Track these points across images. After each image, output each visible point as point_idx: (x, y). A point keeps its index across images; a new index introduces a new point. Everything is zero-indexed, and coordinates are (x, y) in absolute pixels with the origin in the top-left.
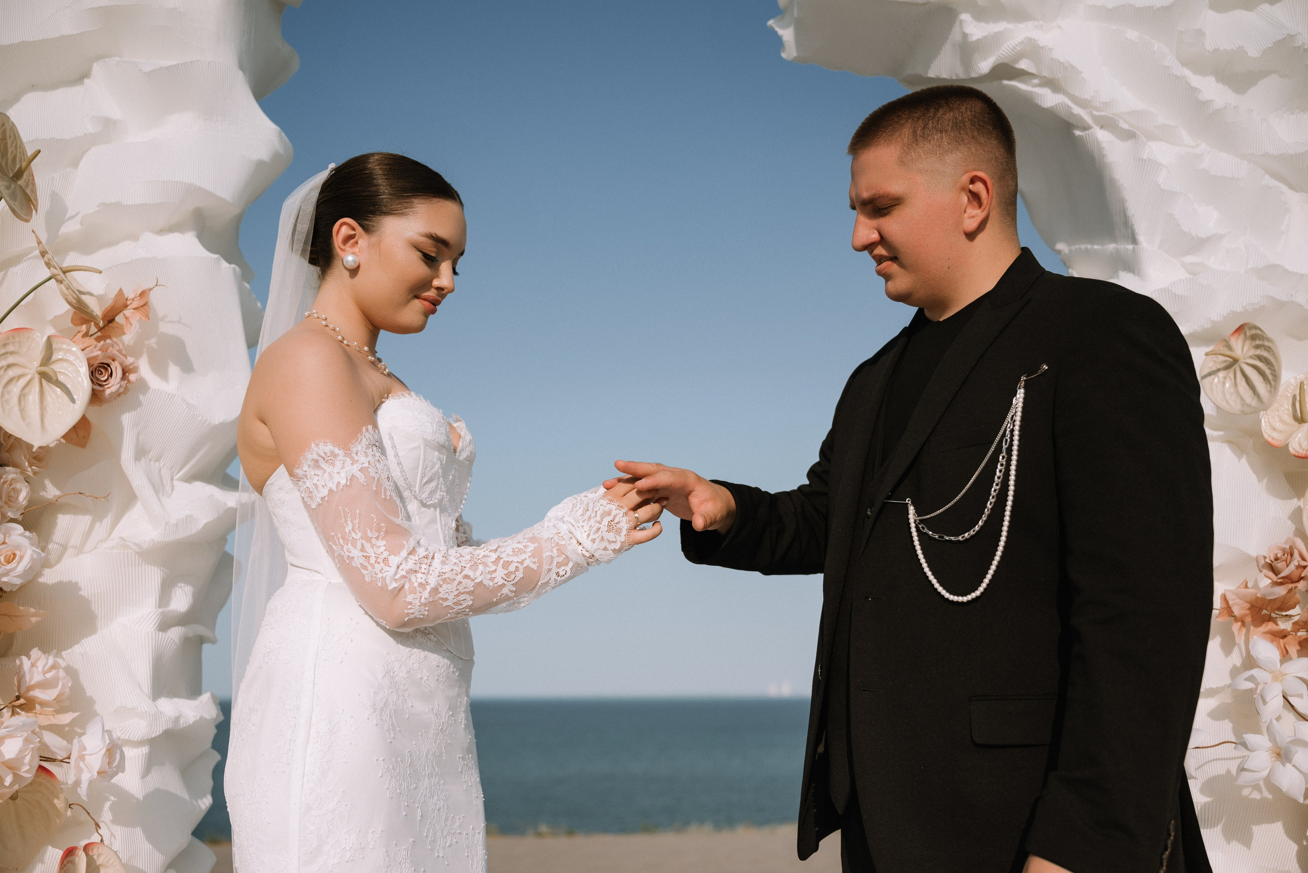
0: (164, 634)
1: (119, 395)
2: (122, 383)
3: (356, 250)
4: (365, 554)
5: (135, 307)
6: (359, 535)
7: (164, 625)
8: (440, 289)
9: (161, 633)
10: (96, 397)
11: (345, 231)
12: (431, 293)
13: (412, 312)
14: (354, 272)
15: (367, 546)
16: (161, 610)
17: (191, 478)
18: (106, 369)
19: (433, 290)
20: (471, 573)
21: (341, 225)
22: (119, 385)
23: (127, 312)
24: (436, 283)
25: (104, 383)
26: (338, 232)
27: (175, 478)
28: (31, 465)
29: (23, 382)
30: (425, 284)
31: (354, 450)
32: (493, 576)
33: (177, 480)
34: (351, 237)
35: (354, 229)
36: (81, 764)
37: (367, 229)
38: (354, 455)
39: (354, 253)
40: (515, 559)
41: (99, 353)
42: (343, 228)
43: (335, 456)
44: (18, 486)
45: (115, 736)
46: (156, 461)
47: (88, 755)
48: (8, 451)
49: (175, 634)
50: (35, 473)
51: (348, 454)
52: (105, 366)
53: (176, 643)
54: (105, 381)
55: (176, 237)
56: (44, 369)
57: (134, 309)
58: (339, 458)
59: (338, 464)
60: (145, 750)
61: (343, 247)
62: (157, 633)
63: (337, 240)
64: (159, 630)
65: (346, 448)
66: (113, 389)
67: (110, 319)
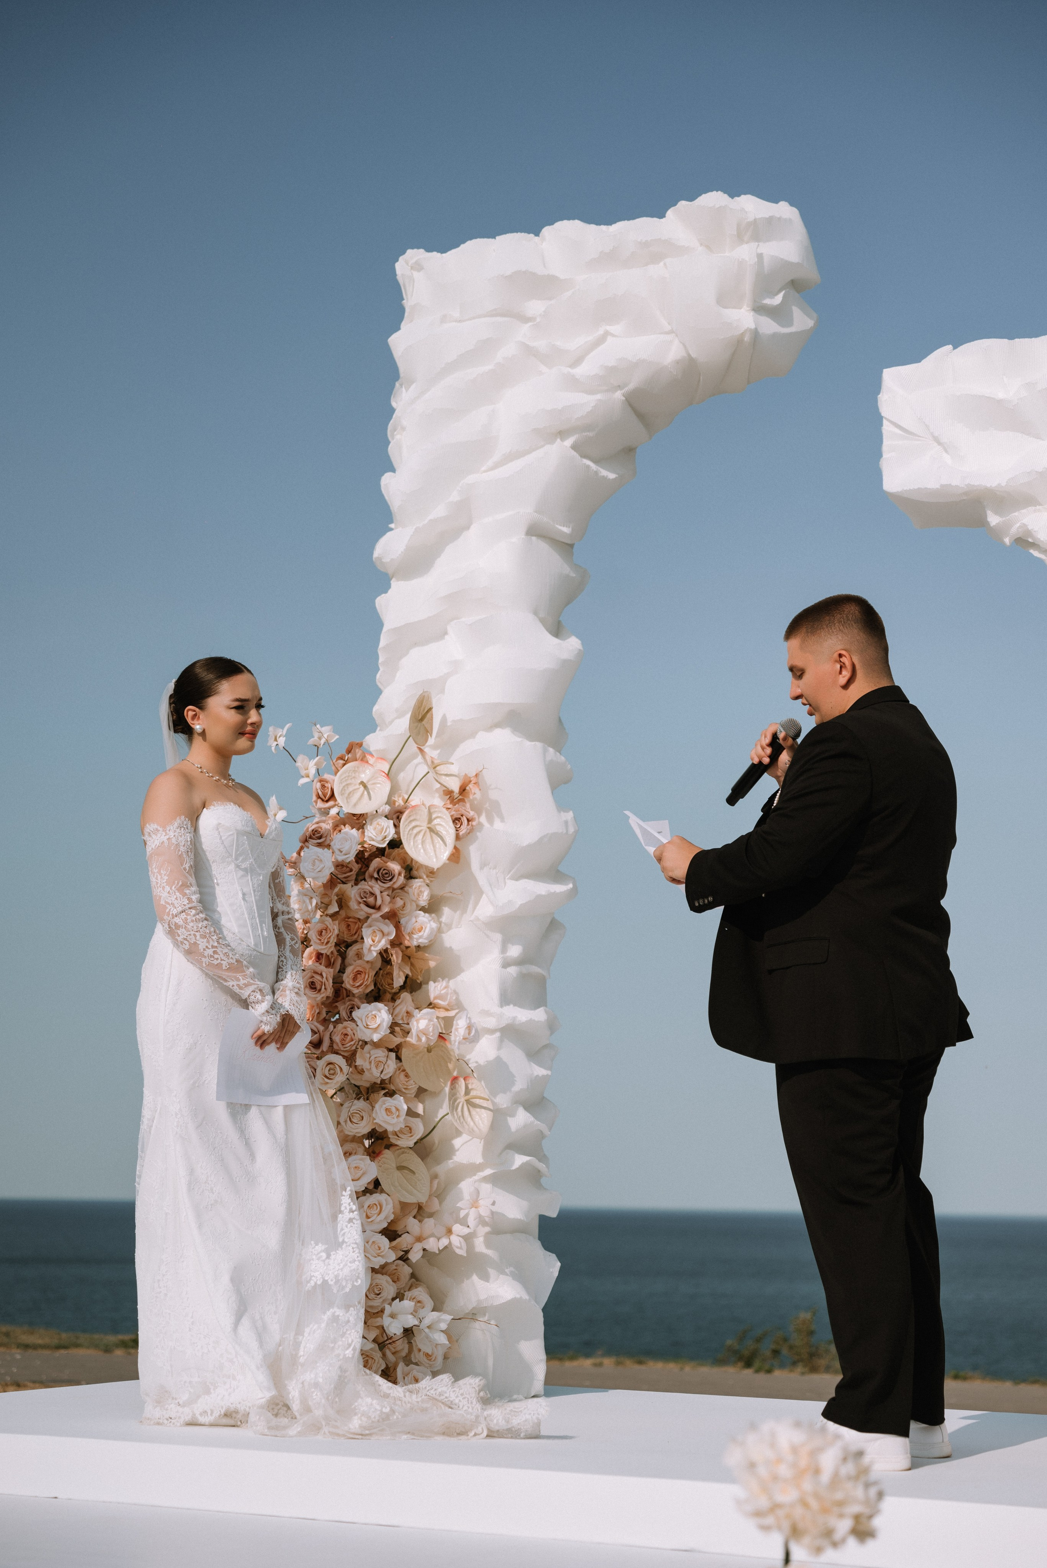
0: (505, 970)
1: (469, 833)
2: (468, 827)
3: (200, 722)
4: (157, 881)
5: (474, 782)
6: (157, 870)
7: (506, 964)
8: (252, 724)
9: (503, 969)
10: (458, 837)
11: (191, 713)
12: (249, 728)
13: (243, 742)
14: (203, 734)
15: (159, 877)
16: (502, 956)
17: (517, 878)
18: (459, 821)
19: (248, 726)
20: (198, 937)
21: (188, 711)
22: (466, 830)
23: (471, 786)
24: (249, 721)
25: (458, 829)
26: (187, 715)
27: (507, 878)
28: (427, 876)
29: (422, 834)
30: (244, 723)
31: (168, 829)
32: (206, 949)
33: (508, 879)
34: (195, 715)
35: (194, 711)
36: (456, 1033)
37: (201, 708)
38: (168, 831)
39: (199, 724)
40: (222, 955)
41: (454, 812)
42: (189, 712)
43: (158, 831)
44: (423, 889)
45: (472, 1021)
46: (494, 869)
47: (460, 1028)
48: (417, 870)
49: (513, 970)
50: (431, 881)
51: (164, 831)
52: (458, 819)
53: (513, 976)
54: (459, 828)
55: (498, 731)
56: (429, 826)
57: (474, 784)
58: (160, 832)
59: (159, 835)
60: (498, 1034)
61: (192, 722)
62: (501, 969)
63: (189, 720)
64: (502, 968)
65: (164, 827)
66: (463, 832)
67: (463, 790)
